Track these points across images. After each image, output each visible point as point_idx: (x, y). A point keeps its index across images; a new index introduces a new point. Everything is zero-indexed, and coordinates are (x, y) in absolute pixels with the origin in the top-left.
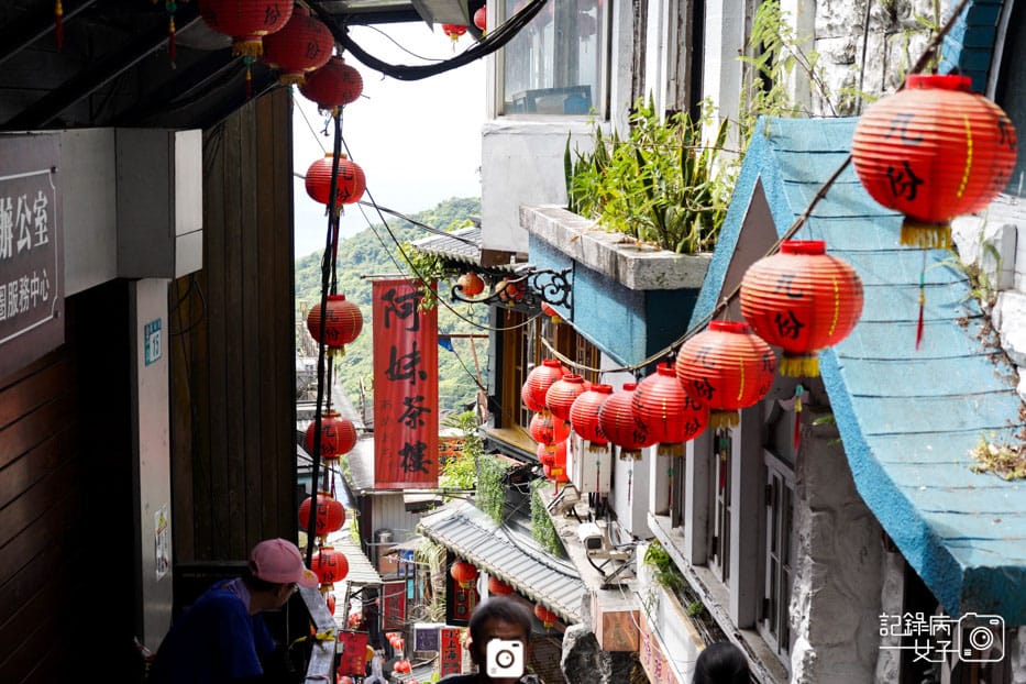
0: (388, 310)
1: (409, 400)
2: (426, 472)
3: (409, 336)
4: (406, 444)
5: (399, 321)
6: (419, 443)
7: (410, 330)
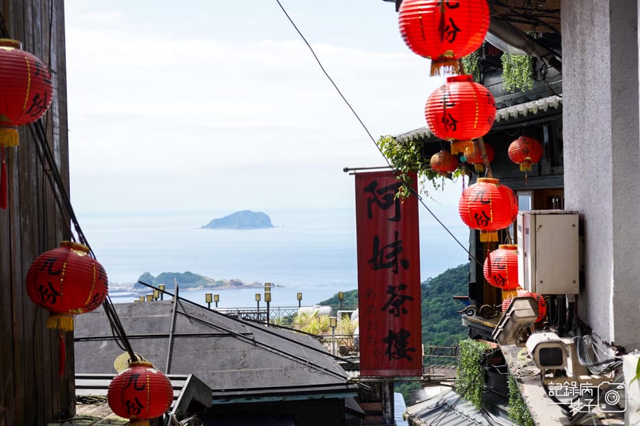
0: (370, 202)
1: (392, 289)
2: (410, 359)
3: (391, 227)
4: (390, 331)
5: (381, 212)
6: (402, 330)
7: (393, 220)
